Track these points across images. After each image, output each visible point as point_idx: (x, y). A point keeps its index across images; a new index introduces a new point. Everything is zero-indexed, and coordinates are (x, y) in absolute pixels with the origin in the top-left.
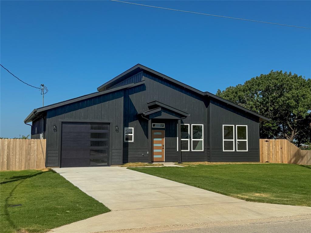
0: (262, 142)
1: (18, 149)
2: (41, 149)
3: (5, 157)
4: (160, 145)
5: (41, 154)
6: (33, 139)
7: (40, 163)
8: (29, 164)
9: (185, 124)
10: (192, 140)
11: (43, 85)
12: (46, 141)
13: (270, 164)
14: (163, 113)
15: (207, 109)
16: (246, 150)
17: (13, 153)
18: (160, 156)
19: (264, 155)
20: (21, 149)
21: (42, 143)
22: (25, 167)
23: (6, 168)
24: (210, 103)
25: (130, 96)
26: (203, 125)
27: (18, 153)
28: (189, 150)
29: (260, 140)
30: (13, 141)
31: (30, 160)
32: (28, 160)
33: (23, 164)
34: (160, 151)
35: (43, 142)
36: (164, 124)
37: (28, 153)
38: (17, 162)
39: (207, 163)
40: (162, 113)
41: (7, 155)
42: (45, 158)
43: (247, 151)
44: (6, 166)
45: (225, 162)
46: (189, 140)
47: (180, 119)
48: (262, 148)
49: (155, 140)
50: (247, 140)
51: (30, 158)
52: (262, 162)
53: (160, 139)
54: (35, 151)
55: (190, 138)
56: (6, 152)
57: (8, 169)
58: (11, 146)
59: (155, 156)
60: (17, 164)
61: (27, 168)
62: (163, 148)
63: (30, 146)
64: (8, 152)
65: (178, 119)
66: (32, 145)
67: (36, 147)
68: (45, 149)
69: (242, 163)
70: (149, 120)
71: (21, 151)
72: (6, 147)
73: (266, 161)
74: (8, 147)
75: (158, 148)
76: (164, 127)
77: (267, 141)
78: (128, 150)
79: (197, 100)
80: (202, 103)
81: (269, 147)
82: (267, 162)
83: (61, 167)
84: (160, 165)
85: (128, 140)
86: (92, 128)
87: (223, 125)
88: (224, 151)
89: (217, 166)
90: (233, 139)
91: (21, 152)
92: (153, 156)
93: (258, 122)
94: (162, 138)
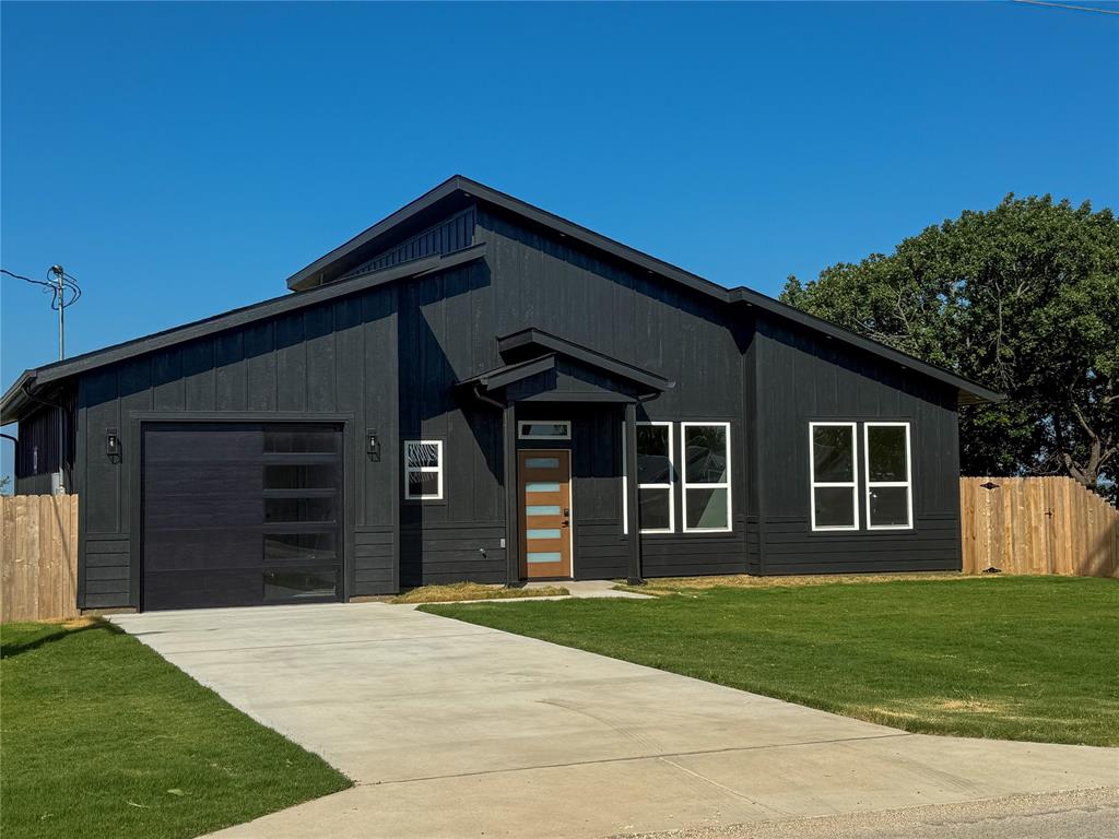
0: (973, 489)
2: (56, 536)
4: (555, 511)
5: (58, 556)
6: (23, 497)
7: (56, 594)
8: (8, 600)
9: (654, 423)
10: (685, 486)
11: (58, 271)
12: (76, 503)
13: (1005, 580)
14: (562, 378)
15: (742, 358)
16: (906, 523)
18: (555, 557)
19: (978, 542)
21: (60, 510)
24: (758, 334)
25: (424, 309)
26: (728, 425)
28: (672, 530)
29: (964, 481)
31: (11, 581)
32: (4, 584)
34: (555, 534)
35: (66, 508)
36: (568, 423)
37: (4, 554)
39: (745, 581)
40: (558, 379)
42: (76, 577)
43: (911, 526)
45: (822, 577)
46: (671, 487)
47: (634, 403)
48: (972, 512)
49: (532, 488)
50: (908, 484)
51: (12, 574)
52: (972, 574)
53: (554, 488)
54: (33, 543)
55: (677, 479)
59: (532, 558)
62: (567, 523)
63: (12, 524)
65: (626, 404)
66: (19, 519)
67: (37, 528)
68: (75, 536)
69: (889, 578)
70: (507, 407)
73: (989, 565)
75: (545, 522)
76: (569, 437)
77: (990, 486)
78: (420, 535)
79: (700, 321)
80: (723, 335)
81: (998, 508)
82: (992, 570)
83: (141, 612)
84: (553, 593)
85: (420, 493)
86: (268, 446)
87: (812, 425)
88: (814, 528)
89: (787, 592)
90: (852, 481)
92: (526, 558)
93: (952, 410)
94: (562, 480)
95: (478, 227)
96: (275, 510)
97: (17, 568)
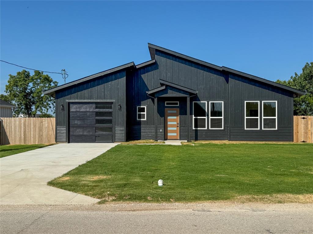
0: (298, 119)
1: (32, 126)
2: (51, 126)
3: (22, 133)
4: (175, 123)
5: (51, 131)
6: (44, 118)
7: (51, 139)
8: (41, 139)
9: (201, 102)
10: (210, 117)
11: (64, 70)
12: (55, 120)
13: (308, 145)
14: (169, 91)
15: (228, 84)
16: (275, 128)
17: (28, 130)
18: (175, 134)
19: (299, 133)
20: (35, 126)
21: (52, 121)
22: (39, 142)
23: (23, 142)
24: (230, 78)
25: (143, 76)
26: (223, 102)
27: (32, 130)
28: (206, 128)
29: (295, 117)
30: (28, 119)
31: (42, 136)
32: (41, 136)
33: (37, 139)
34: (175, 129)
35: (53, 121)
36: (178, 102)
37: (41, 130)
38: (31, 137)
39: (226, 142)
41: (24, 131)
42: (55, 134)
43: (276, 129)
44: (23, 140)
46: (206, 118)
47: (189, 97)
48: (298, 125)
49: (169, 118)
50: (276, 117)
51: (42, 134)
52: (297, 142)
53: (175, 118)
54: (46, 128)
55: (208, 116)
56: (23, 129)
57: (24, 143)
58: (27, 123)
59: (169, 134)
60: (32, 139)
61: (40, 142)
62: (178, 126)
63: (42, 124)
64: (24, 129)
65: (187, 97)
66: (43, 123)
67: (47, 125)
68: (55, 126)
70: (155, 98)
71: (35, 127)
72: (23, 124)
73: (303, 140)
74: (24, 124)
75: (172, 126)
76: (178, 105)
77: (304, 118)
78: (141, 128)
79: (216, 75)
80: (222, 79)
81: (306, 125)
82: (304, 142)
83: (69, 143)
85: (141, 118)
86: (96, 108)
87: (245, 102)
88: (245, 129)
90: (258, 116)
91: (35, 129)
92: (167, 134)
93: (291, 97)
94: (177, 116)
95: (156, 55)
96: (98, 121)
97: (43, 133)
